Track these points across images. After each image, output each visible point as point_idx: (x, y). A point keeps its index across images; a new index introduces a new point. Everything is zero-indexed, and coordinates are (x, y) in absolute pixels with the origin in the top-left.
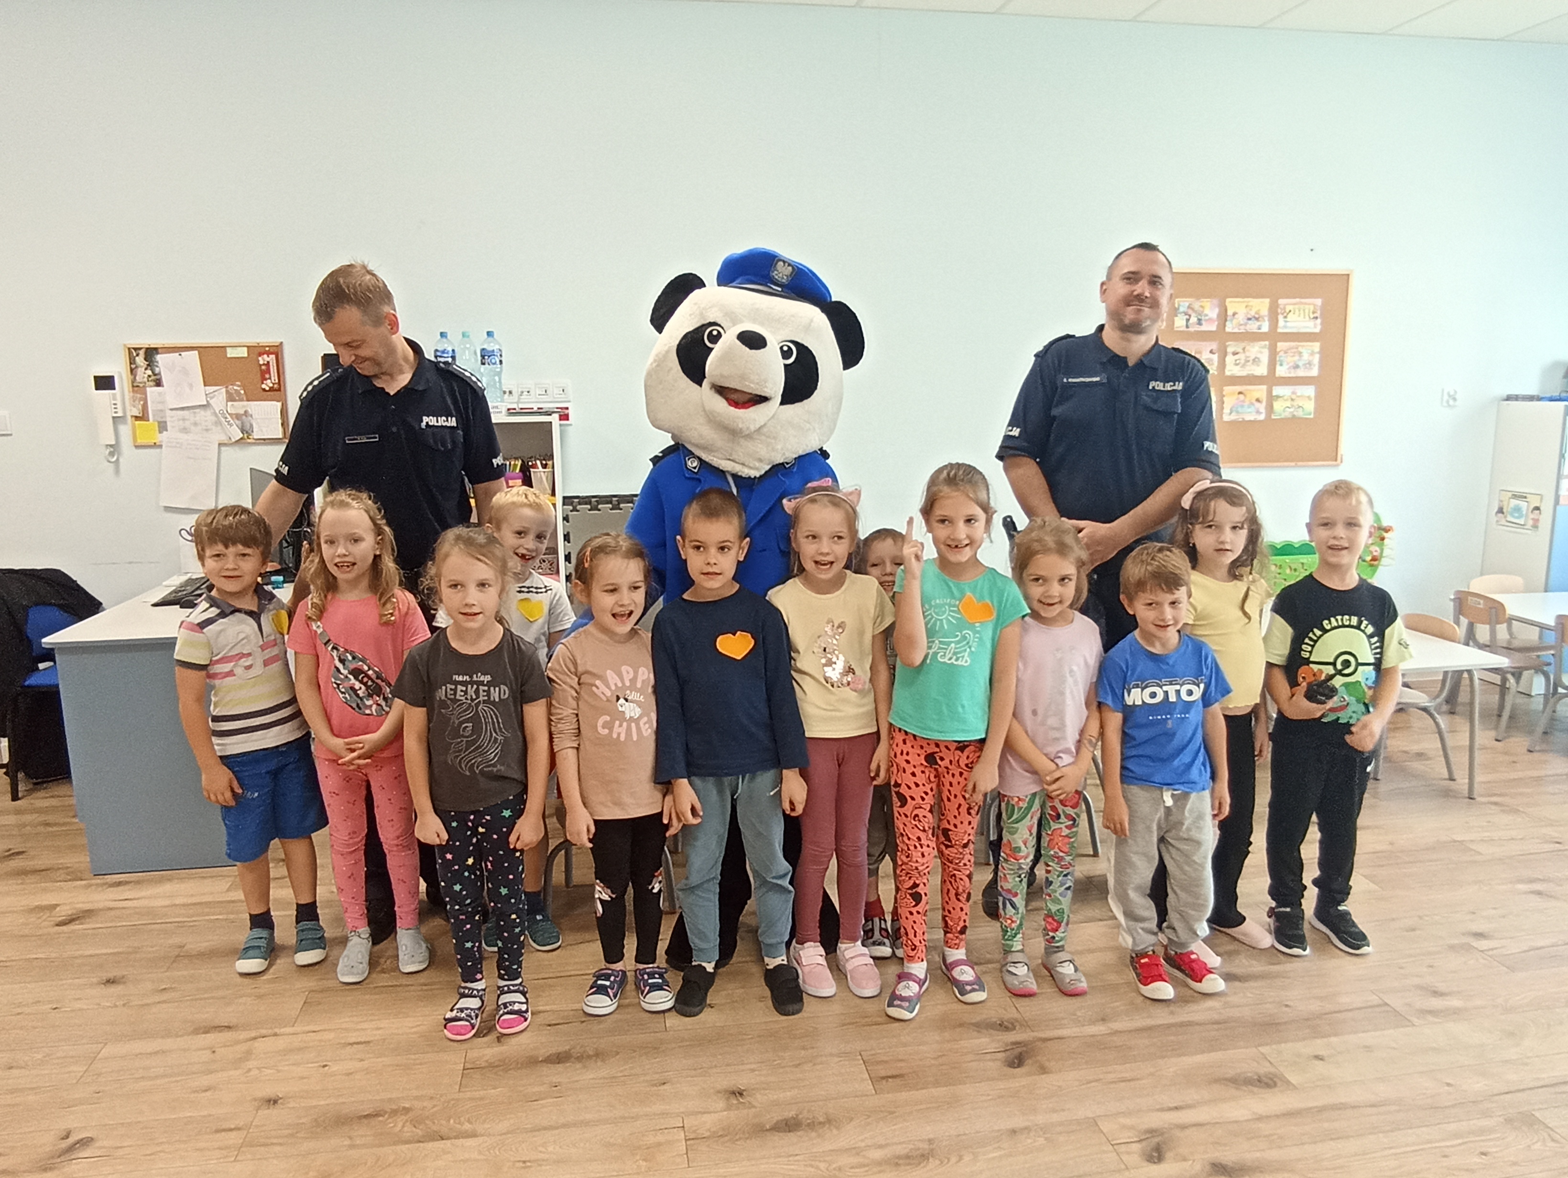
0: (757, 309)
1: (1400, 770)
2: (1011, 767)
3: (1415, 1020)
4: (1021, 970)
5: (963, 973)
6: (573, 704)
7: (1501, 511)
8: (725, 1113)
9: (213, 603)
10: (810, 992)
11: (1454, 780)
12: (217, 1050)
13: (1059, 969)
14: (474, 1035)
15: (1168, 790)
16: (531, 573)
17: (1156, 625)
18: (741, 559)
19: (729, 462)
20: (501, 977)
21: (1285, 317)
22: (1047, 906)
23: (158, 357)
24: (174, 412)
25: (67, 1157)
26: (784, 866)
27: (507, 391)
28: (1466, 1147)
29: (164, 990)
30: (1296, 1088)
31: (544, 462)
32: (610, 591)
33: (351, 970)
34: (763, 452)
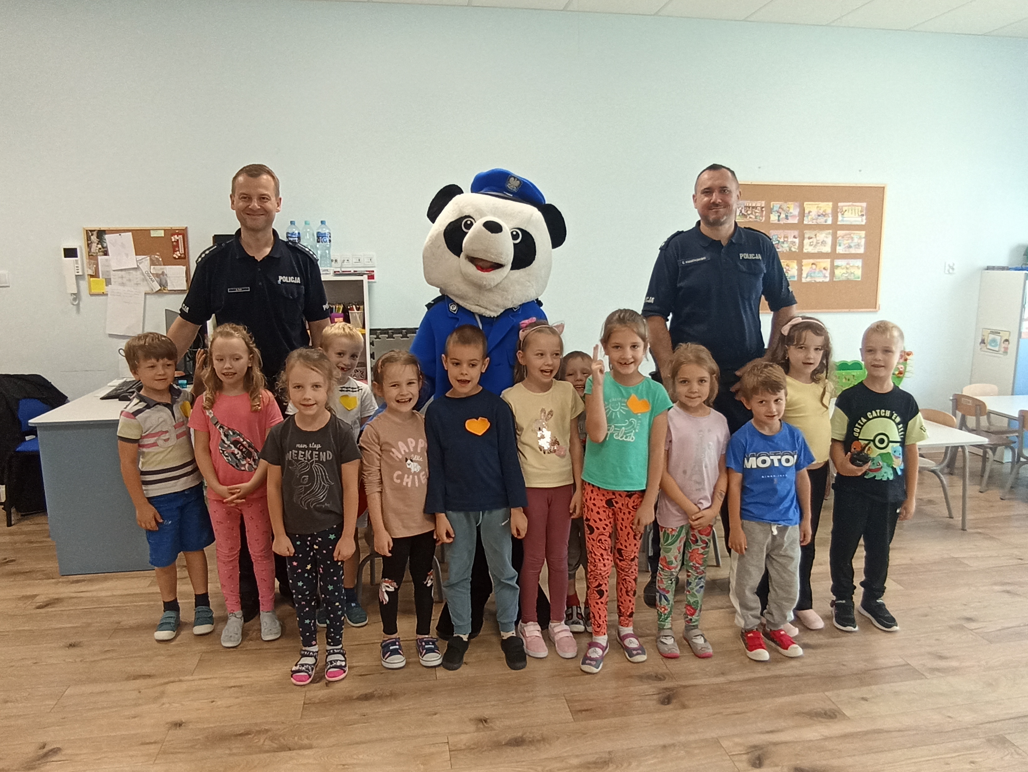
0: (497, 208)
2: (668, 509)
3: (928, 676)
4: (670, 641)
5: (631, 642)
6: (378, 463)
7: (983, 342)
8: (476, 733)
9: (142, 399)
10: (531, 654)
11: (952, 518)
12: (142, 691)
13: (694, 640)
14: (311, 682)
15: (775, 524)
16: (349, 379)
17: (766, 416)
18: (483, 371)
19: (477, 307)
20: (329, 644)
21: (843, 214)
22: (687, 599)
23: (107, 237)
24: (116, 272)
25: (44, 760)
26: (513, 572)
27: (334, 259)
28: (961, 758)
29: (107, 651)
30: (849, 719)
31: (358, 307)
32: (394, 386)
33: (230, 639)
34: (499, 301)
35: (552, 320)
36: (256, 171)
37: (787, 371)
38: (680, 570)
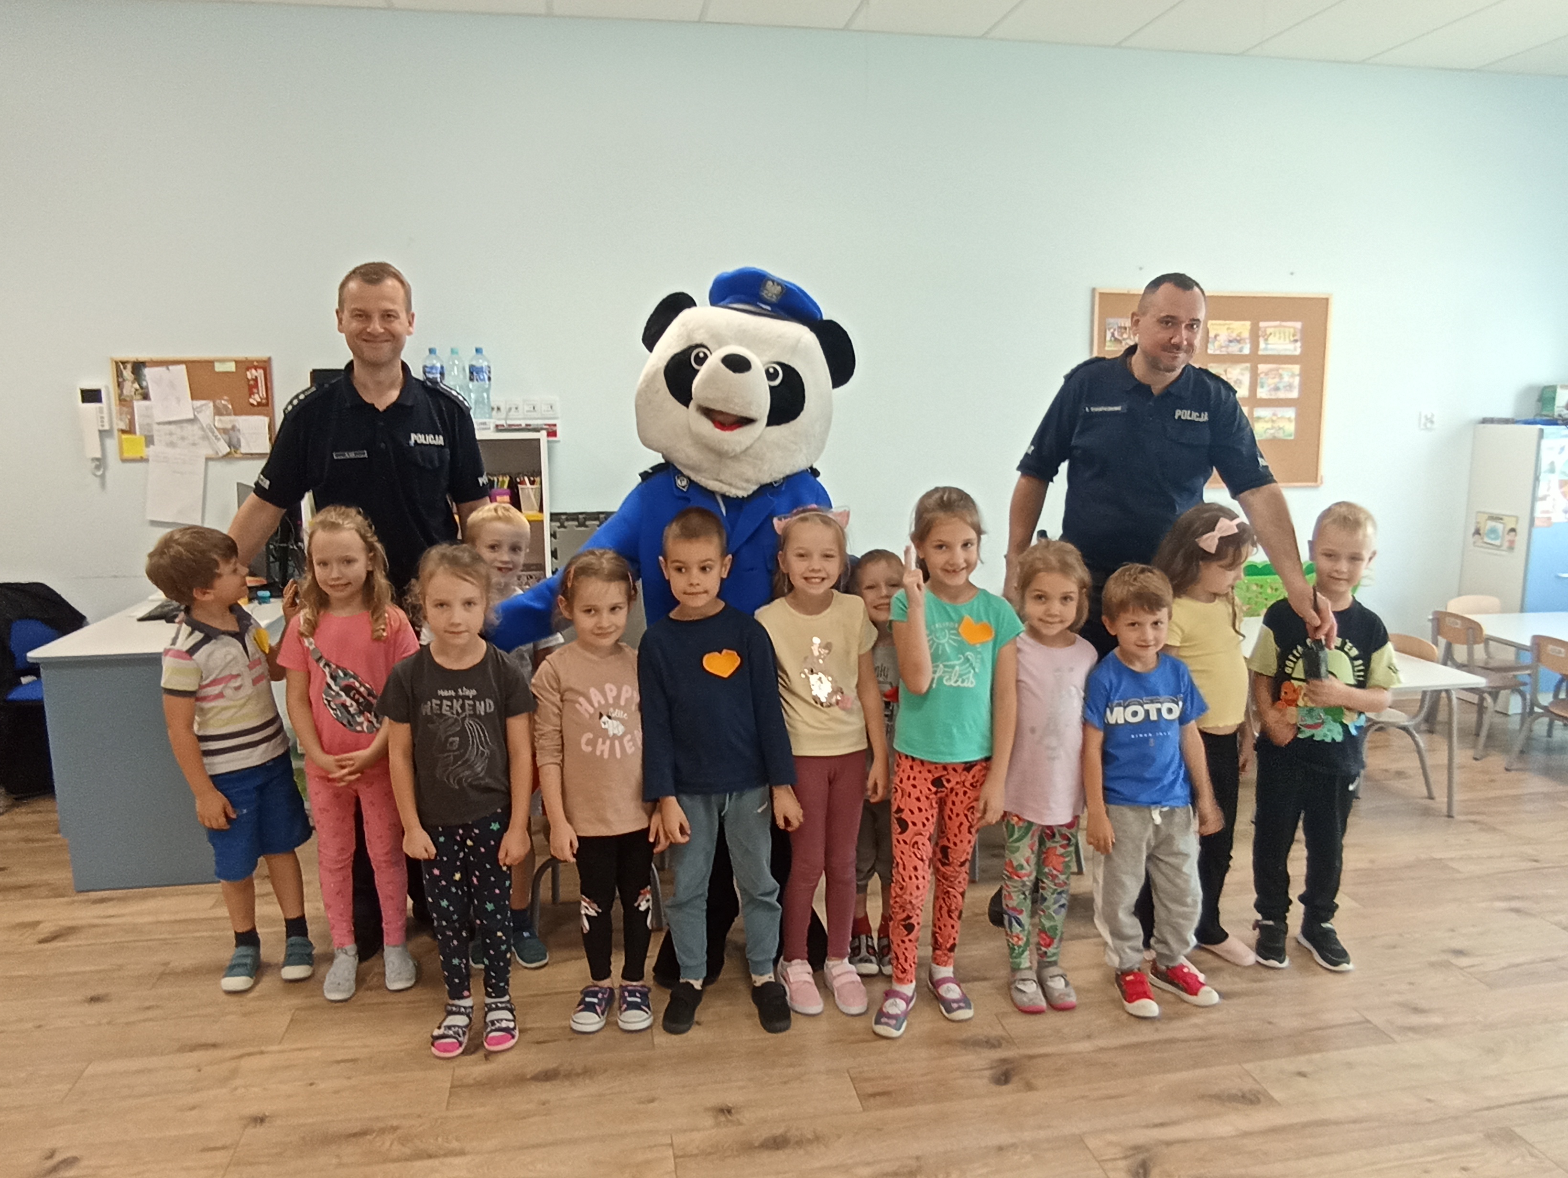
0: (744, 330)
1: (1382, 789)
3: (1397, 1038)
4: (1030, 988)
5: (949, 990)
6: (556, 721)
7: (1477, 532)
8: (713, 1131)
10: (799, 1010)
11: (1433, 798)
12: (203, 1068)
13: (1051, 984)
14: (463, 1053)
15: (1156, 808)
17: (1138, 646)
18: (725, 576)
19: (717, 482)
20: (488, 995)
21: (1266, 340)
22: (1040, 921)
23: (146, 371)
24: (162, 427)
26: (772, 883)
27: (496, 407)
28: (1446, 1163)
29: (148, 1008)
30: (1279, 1105)
31: (532, 479)
32: (590, 611)
33: (337, 988)
36: (375, 274)
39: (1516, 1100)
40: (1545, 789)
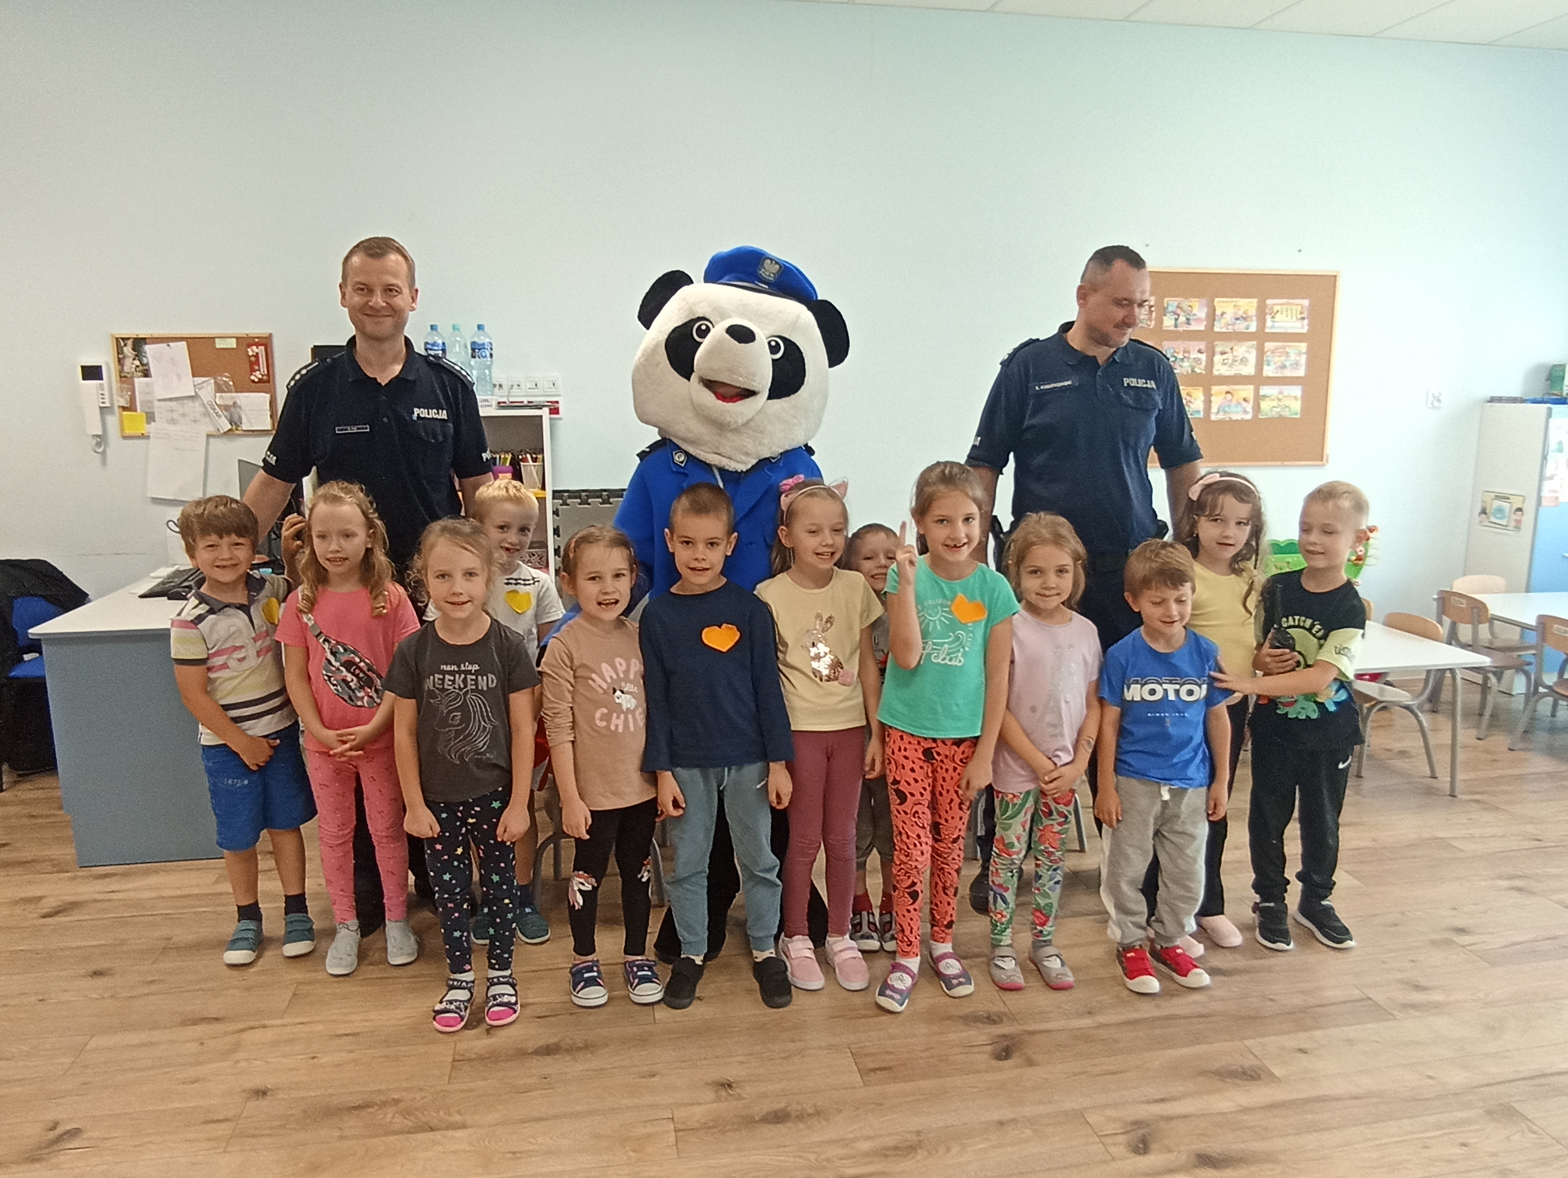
0: (746, 305)
1: (1384, 768)
2: (1006, 763)
3: (1399, 1015)
4: (1009, 965)
5: (948, 966)
6: (569, 697)
7: (1484, 512)
8: (715, 1105)
9: (203, 599)
10: (798, 985)
11: (1435, 778)
12: (206, 1042)
13: (1045, 963)
14: (465, 1027)
15: (1165, 785)
16: (519, 564)
17: (1163, 623)
18: (729, 554)
19: (715, 456)
20: (492, 967)
21: (1273, 317)
22: (1036, 900)
23: (148, 348)
24: (162, 403)
25: (55, 1148)
26: (773, 860)
28: (1446, 1138)
29: (152, 982)
30: (1280, 1081)
31: (534, 456)
32: (593, 578)
33: (339, 962)
34: (750, 446)
35: (829, 478)
36: (380, 248)
37: (1195, 555)
38: (1025, 856)
39: (1516, 1076)
40: (1548, 769)
